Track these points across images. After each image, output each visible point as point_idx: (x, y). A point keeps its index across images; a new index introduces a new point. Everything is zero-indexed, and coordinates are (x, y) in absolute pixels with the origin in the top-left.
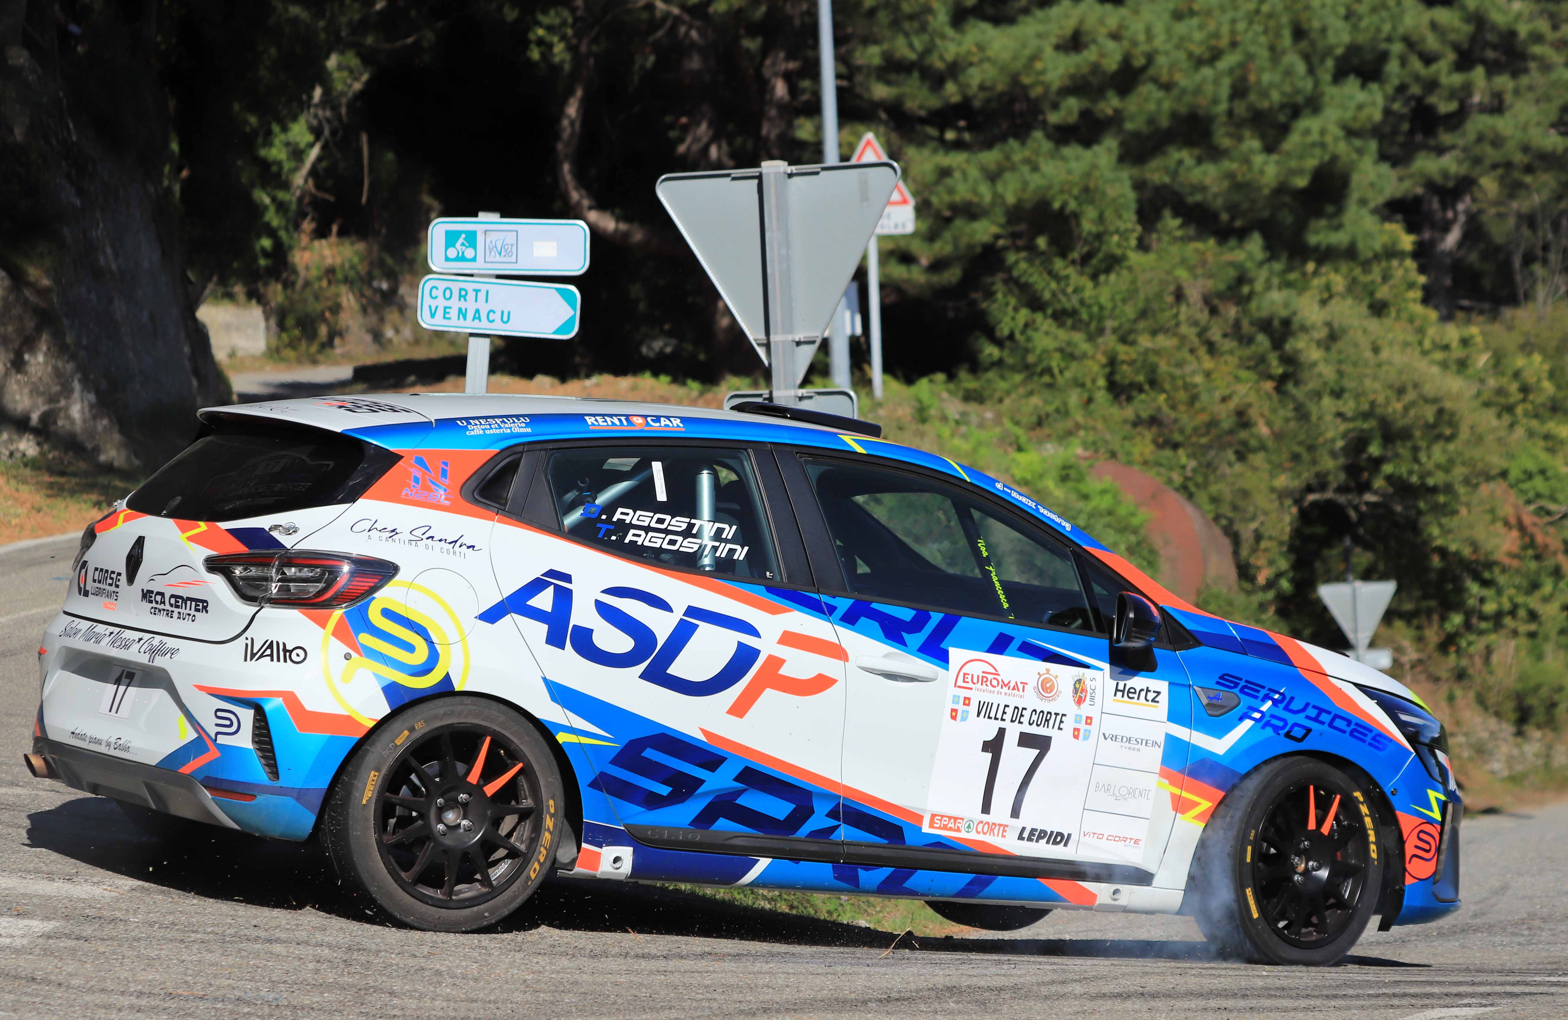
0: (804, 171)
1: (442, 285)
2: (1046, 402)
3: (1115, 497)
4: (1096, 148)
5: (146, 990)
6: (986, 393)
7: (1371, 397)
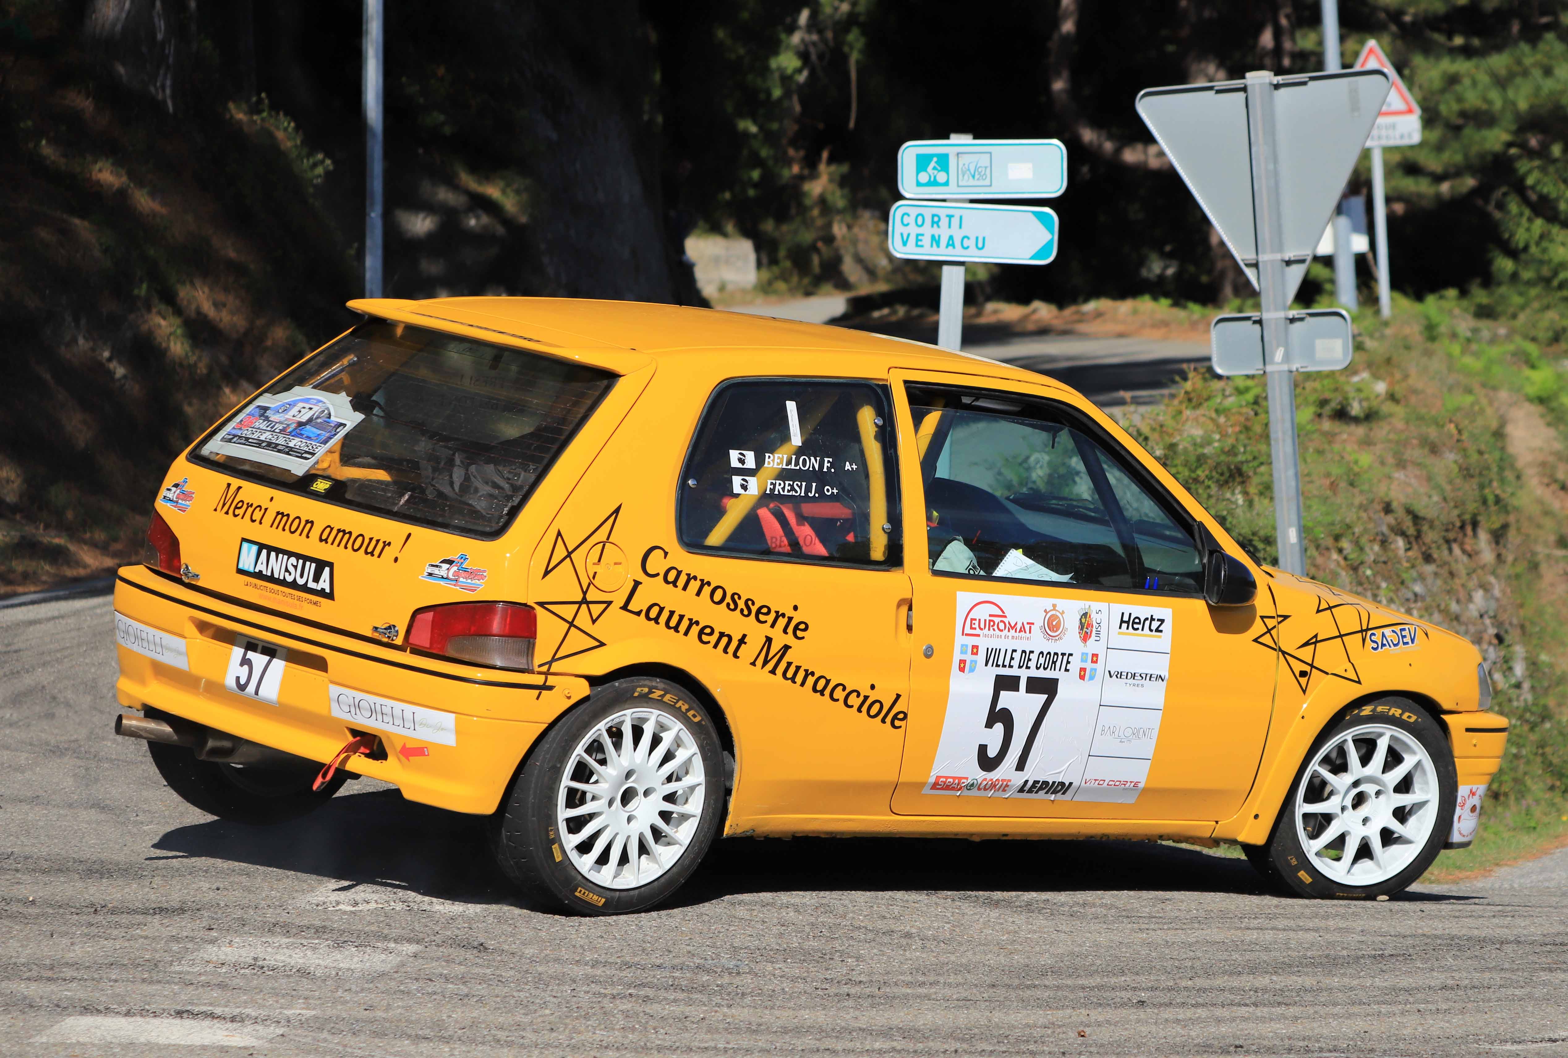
0: (1291, 81)
1: (914, 212)
5: (602, 958)
6: (1499, 309)
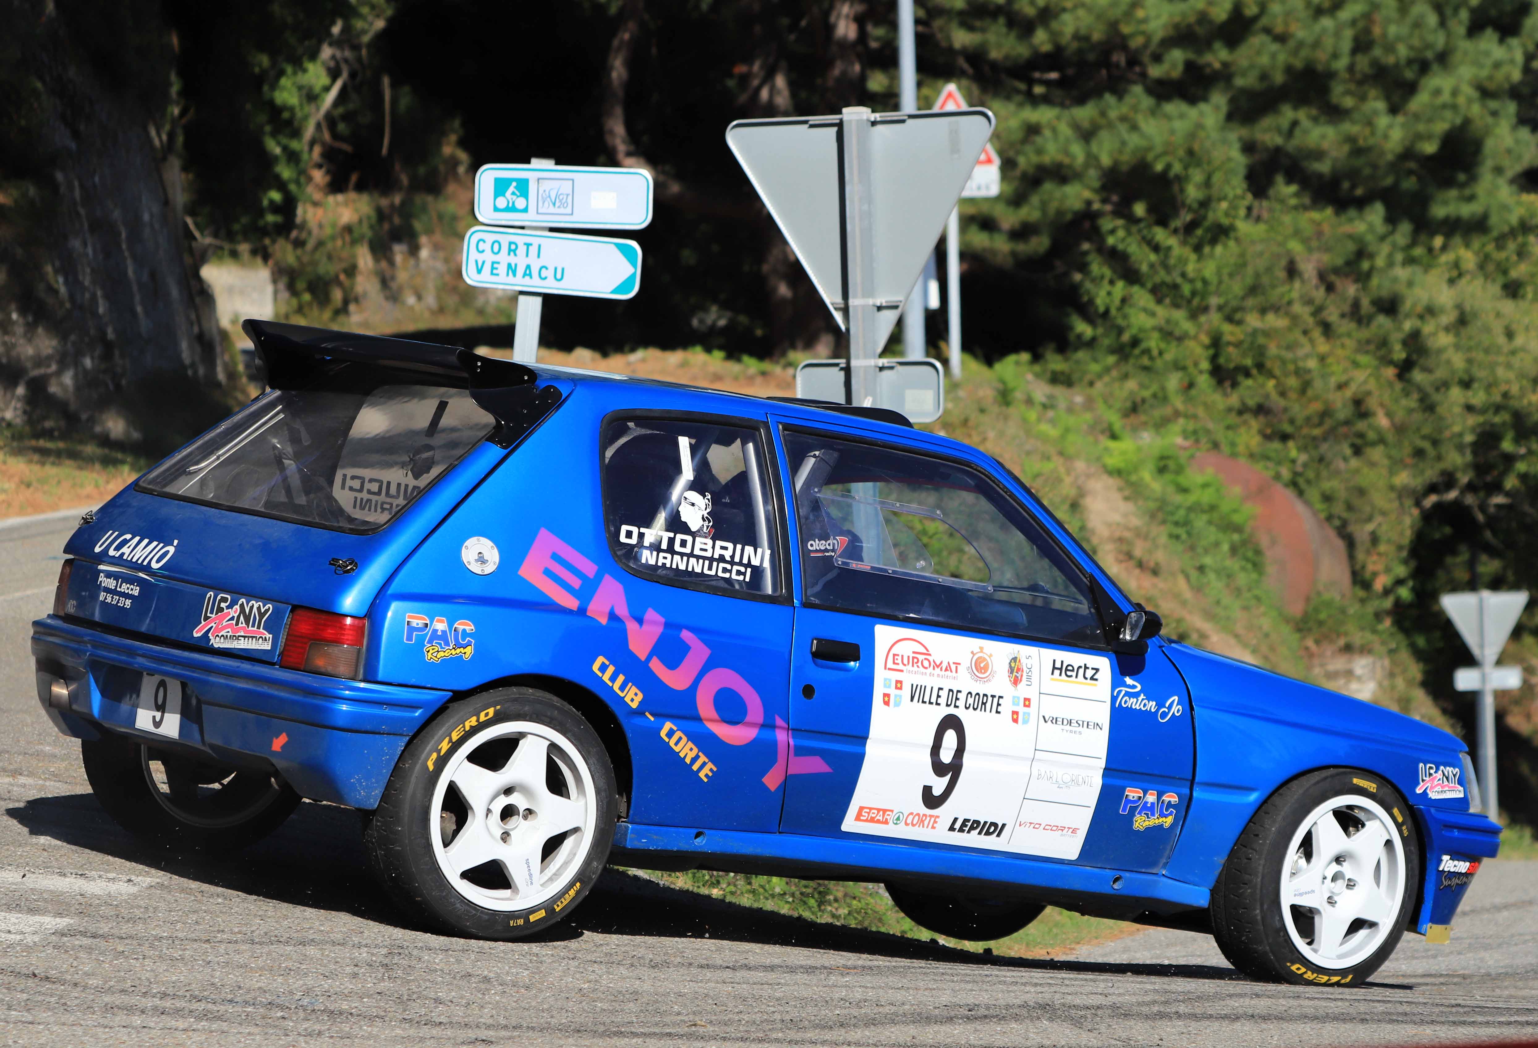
0: (889, 119)
1: (490, 238)
2: (1142, 386)
3: (1218, 490)
4: (1203, 106)
5: (170, 991)
6: (1075, 377)
7: (1503, 388)
